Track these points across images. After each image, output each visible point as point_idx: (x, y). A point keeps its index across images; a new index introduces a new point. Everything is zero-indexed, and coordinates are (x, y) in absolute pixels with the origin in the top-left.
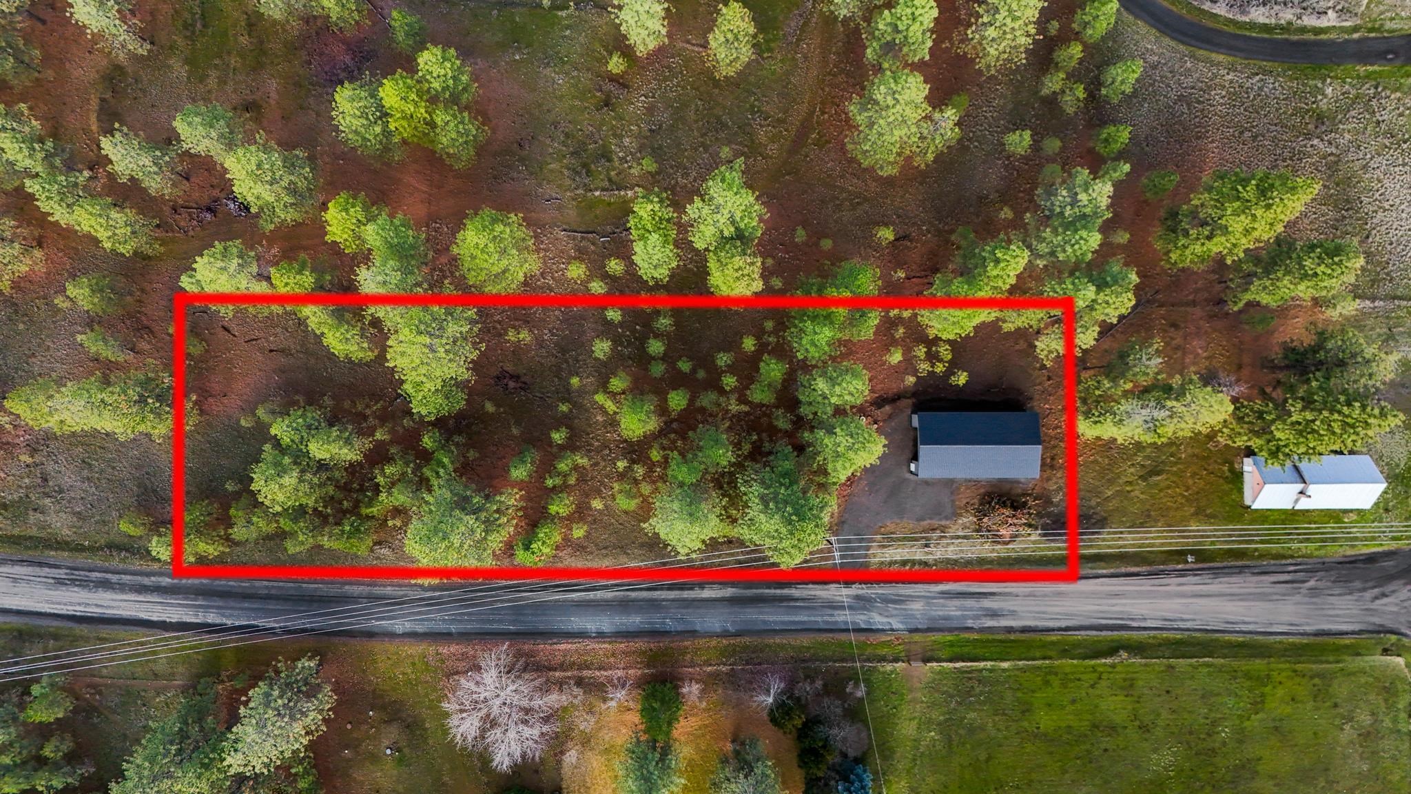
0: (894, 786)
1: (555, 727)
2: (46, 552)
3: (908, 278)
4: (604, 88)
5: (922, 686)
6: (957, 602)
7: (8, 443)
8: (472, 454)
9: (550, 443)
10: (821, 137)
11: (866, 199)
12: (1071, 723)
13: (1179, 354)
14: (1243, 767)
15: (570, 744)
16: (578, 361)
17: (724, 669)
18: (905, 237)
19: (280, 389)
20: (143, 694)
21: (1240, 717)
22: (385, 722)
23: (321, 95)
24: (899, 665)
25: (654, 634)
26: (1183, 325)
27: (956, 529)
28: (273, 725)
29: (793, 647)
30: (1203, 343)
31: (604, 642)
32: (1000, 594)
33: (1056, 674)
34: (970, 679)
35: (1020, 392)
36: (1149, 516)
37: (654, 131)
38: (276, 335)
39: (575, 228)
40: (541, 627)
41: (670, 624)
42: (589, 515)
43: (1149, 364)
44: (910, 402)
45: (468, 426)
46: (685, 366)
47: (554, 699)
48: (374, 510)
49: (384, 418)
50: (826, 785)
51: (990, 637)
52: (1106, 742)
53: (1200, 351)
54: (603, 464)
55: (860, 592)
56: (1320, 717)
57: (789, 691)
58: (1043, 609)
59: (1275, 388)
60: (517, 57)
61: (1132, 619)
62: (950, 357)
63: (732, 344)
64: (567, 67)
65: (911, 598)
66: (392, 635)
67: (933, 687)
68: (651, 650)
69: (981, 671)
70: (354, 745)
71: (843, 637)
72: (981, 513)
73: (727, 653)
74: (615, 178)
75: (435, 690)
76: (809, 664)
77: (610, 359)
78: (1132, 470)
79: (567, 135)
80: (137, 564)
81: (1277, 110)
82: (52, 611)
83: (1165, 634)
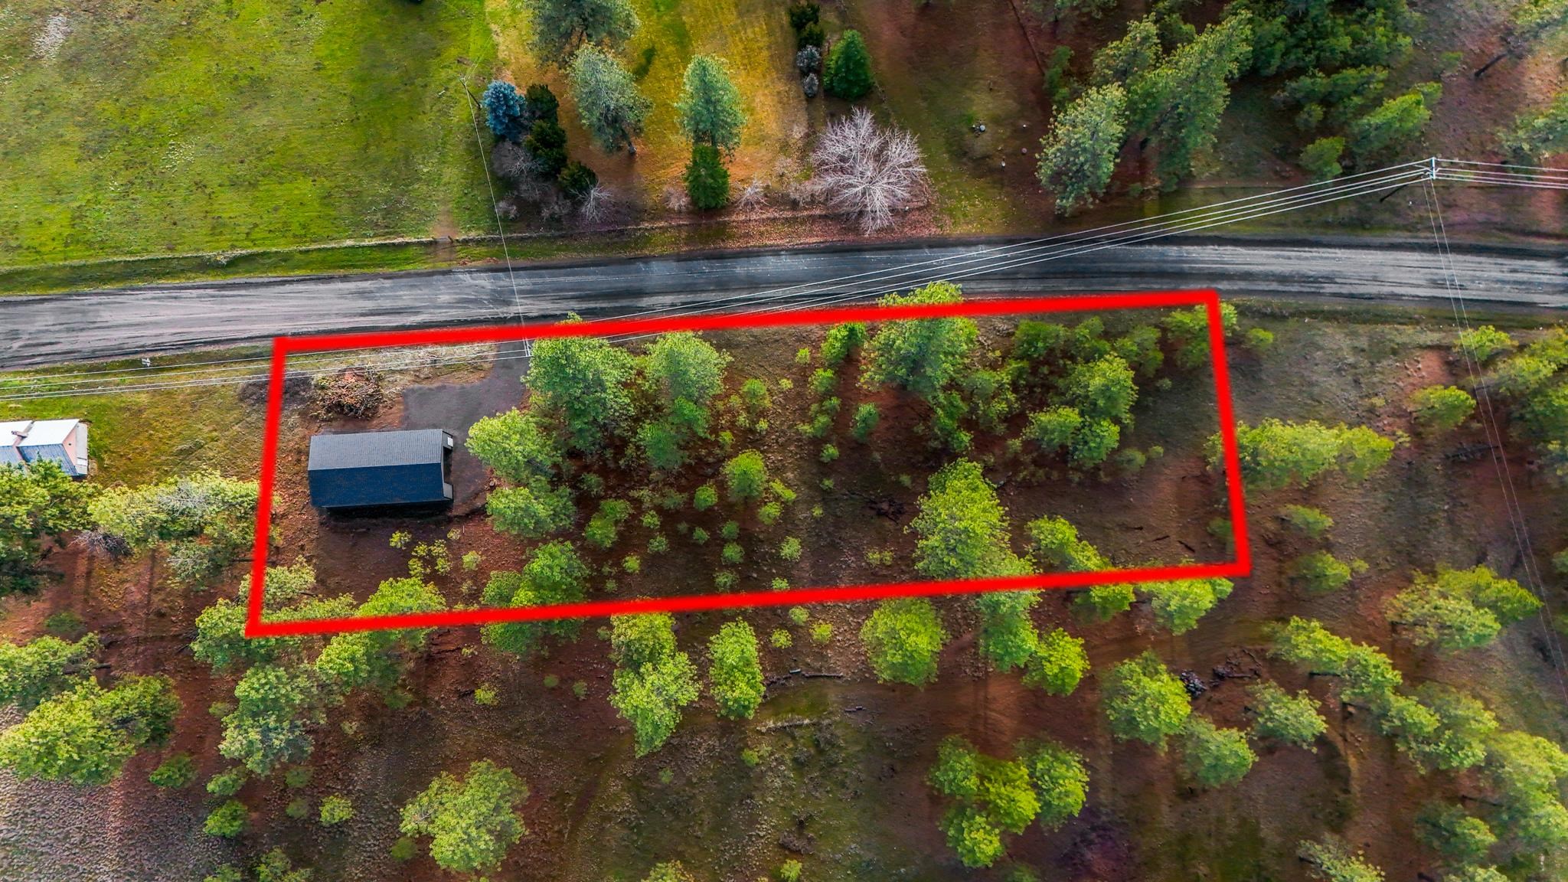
0: (464, 117)
1: (813, 158)
2: (1346, 309)
3: (459, 649)
4: (805, 842)
5: (439, 217)
6: (400, 304)
7: (1399, 417)
8: (920, 429)
9: (840, 445)
10: (562, 804)
11: (509, 735)
12: (278, 187)
13: (156, 585)
14: (95, 152)
15: (800, 144)
16: (817, 535)
17: (646, 225)
18: (465, 695)
19: (1127, 489)
20: (1233, 174)
21: (97, 202)
22: (988, 157)
23: (1114, 812)
24: (461, 237)
25: (721, 256)
26: (151, 616)
27: (403, 382)
28: (1084, 135)
29: (575, 249)
30: (129, 598)
31: (771, 246)
32: (355, 315)
33: (295, 236)
34: (386, 227)
35: (334, 530)
36: (193, 406)
37: (748, 797)
38: (1138, 545)
39: (828, 681)
40: (836, 258)
41: (704, 266)
42: (794, 374)
43: (184, 559)
44: (454, 513)
45: (927, 460)
46: (701, 534)
47: (818, 185)
48: (1014, 365)
49: (1015, 463)
50: (534, 113)
51: (366, 271)
52: (241, 170)
53: (133, 589)
54: (784, 427)
55: (505, 309)
56: (11, 206)
57: (577, 204)
58: (309, 302)
59: (50, 550)
60: (902, 870)
61: (213, 296)
62: (411, 563)
63: (652, 562)
64: (847, 863)
65: (450, 306)
66: (990, 242)
67: (426, 217)
68: (723, 241)
69: (375, 235)
70: (1018, 132)
71: (521, 262)
72: (376, 397)
73: (645, 240)
74: (788, 740)
75: (941, 191)
76: (557, 234)
77: (782, 540)
78: (211, 454)
79: (843, 785)
80: (1253, 301)
81: (40, 872)
82: (1333, 250)
83: (176, 282)
